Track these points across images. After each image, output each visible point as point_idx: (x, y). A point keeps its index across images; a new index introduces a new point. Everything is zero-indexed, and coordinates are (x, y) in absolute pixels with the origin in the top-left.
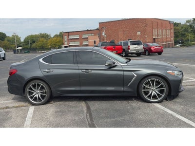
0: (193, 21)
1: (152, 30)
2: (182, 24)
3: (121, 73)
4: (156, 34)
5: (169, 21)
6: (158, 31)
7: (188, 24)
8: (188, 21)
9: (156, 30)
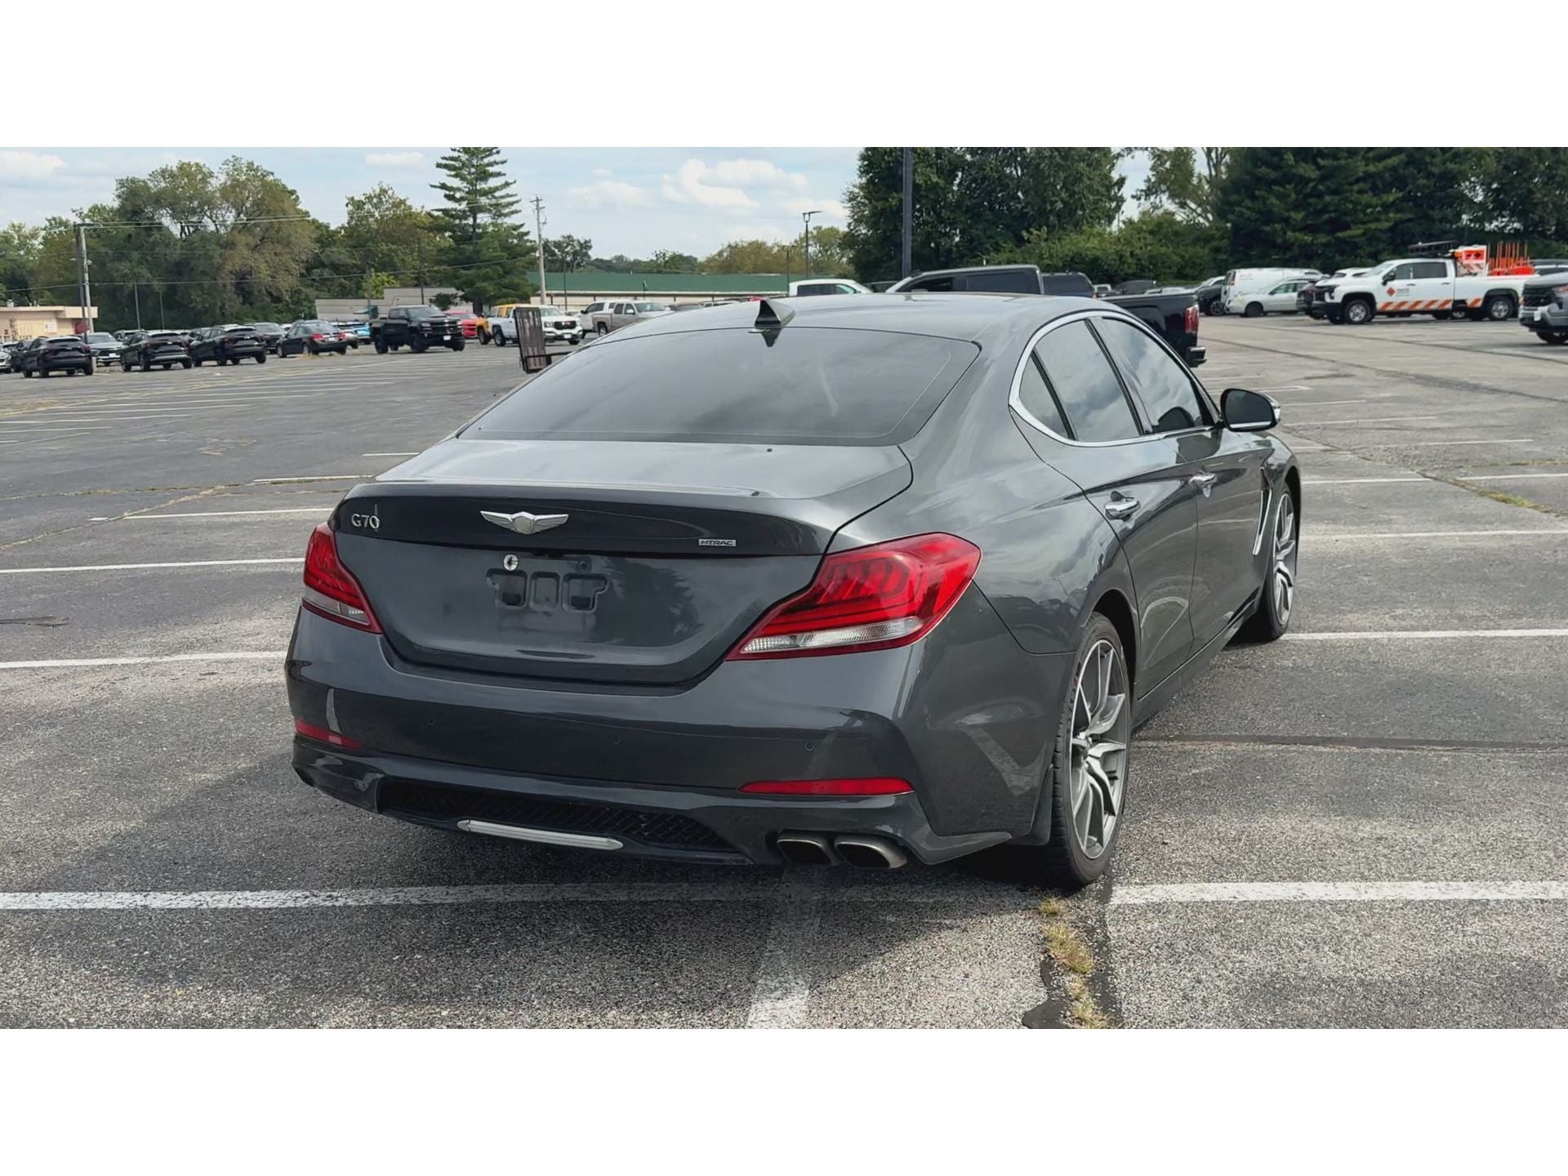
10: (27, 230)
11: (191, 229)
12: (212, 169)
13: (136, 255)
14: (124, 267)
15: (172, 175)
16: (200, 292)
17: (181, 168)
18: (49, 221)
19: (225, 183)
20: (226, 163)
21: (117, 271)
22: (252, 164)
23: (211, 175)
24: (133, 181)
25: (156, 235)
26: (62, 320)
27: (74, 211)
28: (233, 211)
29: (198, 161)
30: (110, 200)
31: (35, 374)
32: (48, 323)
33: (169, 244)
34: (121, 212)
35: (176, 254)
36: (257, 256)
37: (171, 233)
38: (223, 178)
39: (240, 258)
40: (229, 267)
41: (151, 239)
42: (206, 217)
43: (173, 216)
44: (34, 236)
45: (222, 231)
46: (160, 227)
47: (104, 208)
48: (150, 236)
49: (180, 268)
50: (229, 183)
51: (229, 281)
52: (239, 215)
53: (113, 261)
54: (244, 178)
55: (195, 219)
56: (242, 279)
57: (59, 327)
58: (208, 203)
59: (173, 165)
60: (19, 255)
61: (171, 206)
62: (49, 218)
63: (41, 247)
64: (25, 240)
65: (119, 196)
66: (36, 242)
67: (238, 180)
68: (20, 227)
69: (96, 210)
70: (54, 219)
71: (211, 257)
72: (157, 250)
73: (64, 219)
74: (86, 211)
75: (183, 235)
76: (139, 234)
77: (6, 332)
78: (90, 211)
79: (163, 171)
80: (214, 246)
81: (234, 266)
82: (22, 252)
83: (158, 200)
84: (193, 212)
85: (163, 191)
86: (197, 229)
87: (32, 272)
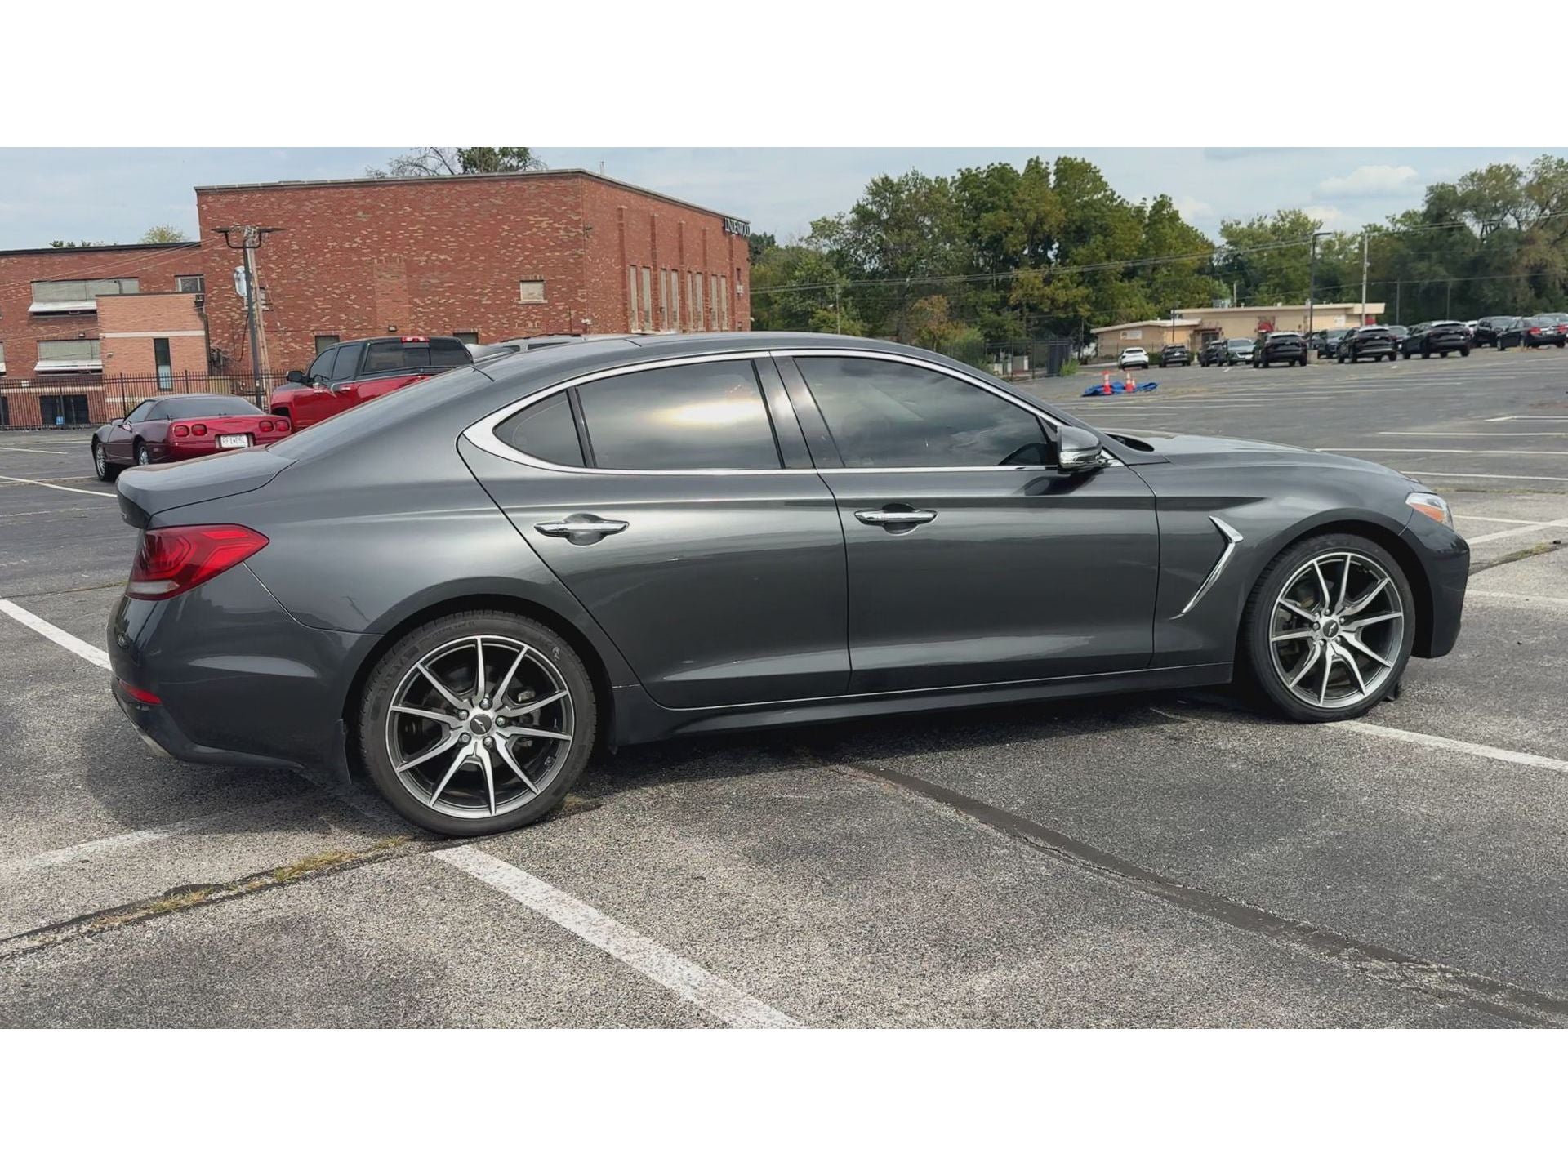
0: (857, 226)
1: (624, 275)
2: (780, 243)
3: (1141, 521)
4: (648, 304)
5: (724, 219)
6: (655, 281)
7: (826, 247)
8: (822, 228)
9: (646, 274)
10: (1348, 236)
11: (1493, 228)
12: (1521, 169)
13: (1435, 255)
14: (1422, 266)
15: (1481, 179)
16: (1492, 287)
17: (1490, 171)
18: (1365, 227)
19: (1531, 182)
20: (1535, 162)
21: (1416, 270)
22: (1562, 161)
23: (1520, 174)
24: (1443, 186)
25: (1457, 236)
26: (1350, 315)
27: (1387, 218)
28: (1537, 208)
29: (1507, 162)
30: (1420, 206)
31: (1347, 360)
32: (1336, 318)
33: (1468, 243)
34: (1426, 215)
35: (1471, 252)
36: (1554, 249)
37: (1471, 233)
38: (1531, 177)
39: (1540, 252)
40: (1524, 261)
41: (1451, 240)
42: (1509, 216)
43: (1477, 217)
44: (1352, 241)
45: (1524, 228)
46: (1462, 227)
47: (1415, 213)
48: (1450, 236)
49: (1477, 265)
50: (1535, 182)
51: (1524, 275)
52: (1543, 211)
53: (1414, 261)
54: (1552, 175)
55: (1495, 218)
56: (1539, 272)
57: (1347, 322)
58: (1511, 202)
59: (1483, 168)
60: (1339, 260)
61: (1474, 207)
62: (1366, 225)
63: (1356, 251)
64: (1345, 244)
65: (1427, 202)
66: (1352, 247)
67: (1545, 178)
68: (1342, 235)
69: (1408, 216)
70: (1370, 226)
71: (1507, 254)
72: (1456, 248)
73: (1378, 225)
74: (1398, 217)
75: (1484, 233)
76: (1440, 235)
77: (1300, 327)
78: (1403, 216)
79: (1473, 175)
80: (1512, 243)
81: (1529, 261)
82: (1340, 257)
83: (1462, 204)
84: (1496, 211)
85: (1468, 195)
86: (1498, 228)
87: (1343, 274)
